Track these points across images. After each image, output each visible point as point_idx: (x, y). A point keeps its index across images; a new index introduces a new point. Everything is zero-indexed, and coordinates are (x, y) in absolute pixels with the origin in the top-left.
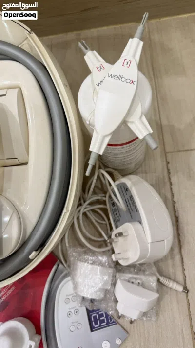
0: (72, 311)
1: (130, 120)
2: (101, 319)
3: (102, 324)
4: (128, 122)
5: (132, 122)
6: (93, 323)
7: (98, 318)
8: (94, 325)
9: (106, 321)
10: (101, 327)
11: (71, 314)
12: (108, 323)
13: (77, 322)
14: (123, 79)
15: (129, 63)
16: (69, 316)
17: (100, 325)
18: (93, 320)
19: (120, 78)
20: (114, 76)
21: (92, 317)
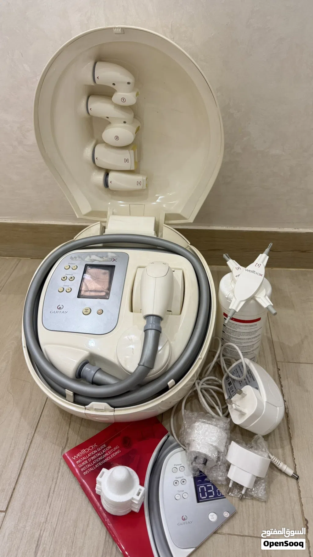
0: (179, 480)
1: (258, 296)
2: (209, 491)
3: (210, 497)
4: (256, 297)
5: (259, 298)
6: (200, 494)
7: (205, 490)
8: (201, 496)
9: (214, 495)
10: (208, 499)
11: (177, 482)
12: (216, 496)
13: (183, 491)
14: (255, 273)
15: (259, 265)
16: (175, 484)
17: (208, 497)
18: (200, 491)
19: (254, 272)
20: (249, 271)
21: (200, 489)
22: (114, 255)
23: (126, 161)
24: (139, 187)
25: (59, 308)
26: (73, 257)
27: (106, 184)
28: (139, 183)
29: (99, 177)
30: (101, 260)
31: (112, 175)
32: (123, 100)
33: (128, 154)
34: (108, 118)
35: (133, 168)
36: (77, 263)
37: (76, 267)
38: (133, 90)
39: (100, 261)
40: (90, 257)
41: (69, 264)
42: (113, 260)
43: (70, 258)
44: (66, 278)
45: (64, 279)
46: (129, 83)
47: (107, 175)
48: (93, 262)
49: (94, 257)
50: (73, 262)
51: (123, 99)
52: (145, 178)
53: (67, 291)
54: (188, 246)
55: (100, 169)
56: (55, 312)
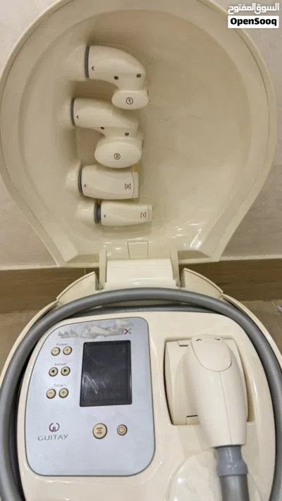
22: (124, 323)
23: (128, 186)
24: (143, 220)
25: (52, 429)
26: (63, 332)
27: (98, 218)
28: (143, 215)
29: (88, 211)
30: (107, 333)
31: (105, 208)
32: (128, 101)
33: (130, 178)
34: (102, 128)
35: (136, 196)
36: (70, 342)
37: (70, 350)
38: (142, 87)
39: (105, 336)
40: (90, 330)
41: (58, 346)
42: (125, 332)
43: (59, 335)
44: (56, 371)
45: (53, 373)
46: (139, 76)
47: (98, 207)
48: (94, 337)
49: (95, 330)
50: (65, 341)
51: (130, 100)
52: (151, 208)
53: (62, 395)
54: (222, 296)
55: (87, 199)
56: (47, 438)
